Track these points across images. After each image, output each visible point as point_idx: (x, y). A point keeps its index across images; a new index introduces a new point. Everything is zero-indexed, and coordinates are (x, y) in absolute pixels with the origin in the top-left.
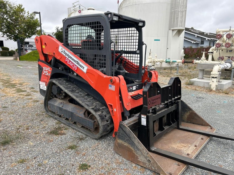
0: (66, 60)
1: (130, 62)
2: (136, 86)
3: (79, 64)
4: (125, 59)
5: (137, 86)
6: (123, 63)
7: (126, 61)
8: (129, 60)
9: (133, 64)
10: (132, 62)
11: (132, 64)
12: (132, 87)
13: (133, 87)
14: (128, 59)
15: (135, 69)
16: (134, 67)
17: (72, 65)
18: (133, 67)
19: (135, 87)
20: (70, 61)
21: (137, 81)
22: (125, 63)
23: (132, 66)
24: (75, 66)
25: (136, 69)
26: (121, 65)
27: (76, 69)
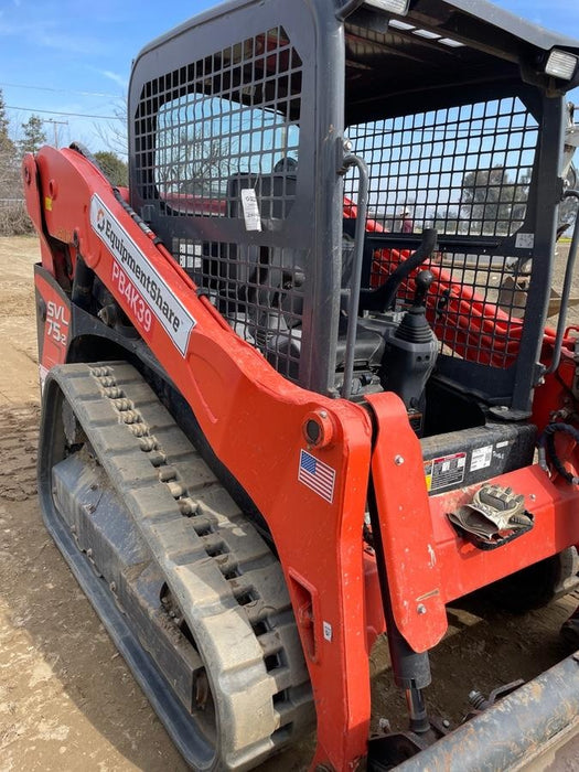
0: (114, 274)
1: (471, 301)
2: (494, 449)
3: (159, 297)
4: (445, 282)
5: (499, 445)
6: (433, 303)
7: (446, 294)
8: (468, 290)
9: (488, 313)
10: (485, 302)
11: (482, 309)
12: (467, 452)
13: (474, 454)
14: (462, 284)
15: (498, 339)
16: (489, 329)
17: (134, 300)
18: (487, 325)
19: (487, 450)
20: (128, 281)
21: (503, 411)
22: (442, 305)
23: (478, 320)
24: (147, 307)
25: (501, 338)
26: (420, 314)
27: (149, 323)
